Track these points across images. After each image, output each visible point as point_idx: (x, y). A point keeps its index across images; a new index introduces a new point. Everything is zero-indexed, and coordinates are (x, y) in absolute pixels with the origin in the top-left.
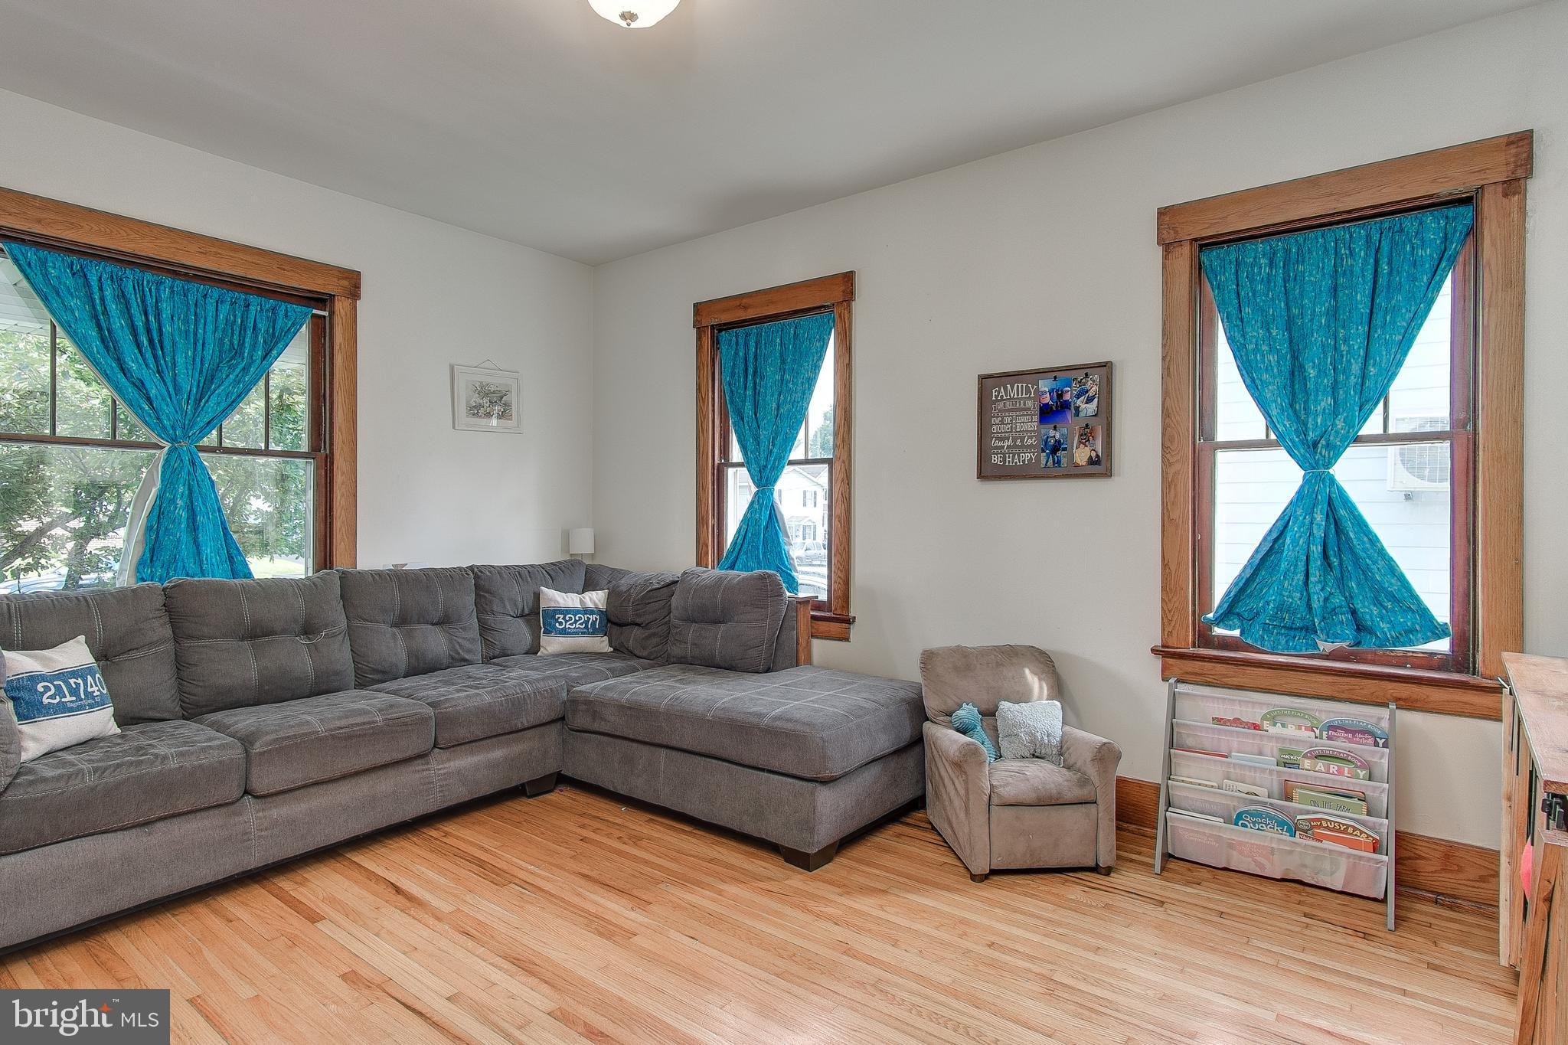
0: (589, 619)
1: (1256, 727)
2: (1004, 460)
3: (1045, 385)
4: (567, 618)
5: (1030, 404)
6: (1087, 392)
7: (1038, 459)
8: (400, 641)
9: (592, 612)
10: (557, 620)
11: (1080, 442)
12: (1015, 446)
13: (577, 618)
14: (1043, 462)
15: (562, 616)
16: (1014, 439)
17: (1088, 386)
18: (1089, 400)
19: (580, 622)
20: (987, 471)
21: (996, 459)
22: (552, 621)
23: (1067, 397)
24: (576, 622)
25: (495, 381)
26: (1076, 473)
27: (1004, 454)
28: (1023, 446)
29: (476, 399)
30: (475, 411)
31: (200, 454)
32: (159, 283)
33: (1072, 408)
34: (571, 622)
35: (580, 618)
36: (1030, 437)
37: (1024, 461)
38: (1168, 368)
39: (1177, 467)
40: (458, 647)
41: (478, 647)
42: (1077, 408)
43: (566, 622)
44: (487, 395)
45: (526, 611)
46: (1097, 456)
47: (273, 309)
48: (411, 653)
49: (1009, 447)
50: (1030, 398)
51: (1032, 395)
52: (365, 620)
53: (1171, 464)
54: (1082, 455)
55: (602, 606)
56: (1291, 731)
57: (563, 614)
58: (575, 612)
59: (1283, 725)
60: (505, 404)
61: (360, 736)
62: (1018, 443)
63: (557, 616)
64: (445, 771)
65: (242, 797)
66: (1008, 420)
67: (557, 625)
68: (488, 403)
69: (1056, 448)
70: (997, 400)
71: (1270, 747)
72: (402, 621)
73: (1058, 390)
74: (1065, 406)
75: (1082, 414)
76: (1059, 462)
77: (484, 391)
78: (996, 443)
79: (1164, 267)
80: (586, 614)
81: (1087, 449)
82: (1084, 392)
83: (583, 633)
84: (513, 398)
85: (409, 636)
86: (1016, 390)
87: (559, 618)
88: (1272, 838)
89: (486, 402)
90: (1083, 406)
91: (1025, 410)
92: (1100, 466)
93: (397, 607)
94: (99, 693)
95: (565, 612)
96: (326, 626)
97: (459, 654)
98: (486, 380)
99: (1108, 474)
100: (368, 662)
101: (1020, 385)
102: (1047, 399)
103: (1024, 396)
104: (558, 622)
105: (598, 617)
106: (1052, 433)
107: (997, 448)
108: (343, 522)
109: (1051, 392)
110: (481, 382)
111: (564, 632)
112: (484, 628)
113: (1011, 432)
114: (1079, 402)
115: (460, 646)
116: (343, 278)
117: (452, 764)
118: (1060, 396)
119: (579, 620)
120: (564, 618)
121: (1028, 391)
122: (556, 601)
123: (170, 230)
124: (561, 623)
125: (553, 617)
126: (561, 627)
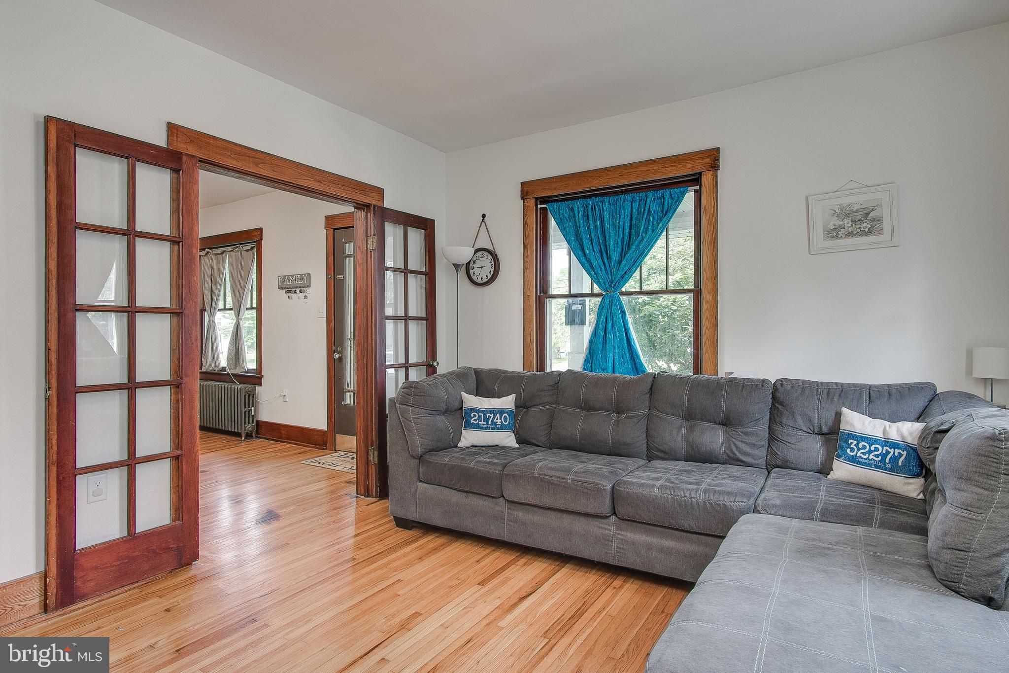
0: (888, 452)
4: (860, 446)
8: (683, 431)
9: (895, 446)
10: (849, 446)
13: (872, 448)
15: (855, 442)
19: (876, 453)
22: (845, 445)
24: (870, 452)
25: (858, 200)
29: (835, 222)
30: (833, 233)
31: (621, 297)
32: (603, 202)
34: (863, 451)
35: (876, 449)
40: (734, 448)
41: (762, 452)
43: (859, 449)
44: (847, 215)
45: (825, 430)
47: (663, 195)
48: (688, 442)
52: (658, 411)
55: (912, 440)
57: (857, 440)
58: (872, 441)
60: (873, 220)
61: (556, 485)
63: (850, 441)
64: (622, 537)
65: (499, 498)
67: (848, 450)
68: (851, 223)
72: (691, 416)
77: (845, 213)
80: (886, 445)
83: (876, 467)
84: (885, 213)
85: (691, 429)
87: (852, 443)
89: (847, 223)
93: (685, 404)
94: (500, 423)
95: (861, 438)
96: (629, 410)
97: (734, 453)
98: (846, 201)
100: (654, 442)
104: (850, 448)
105: (905, 453)
108: (707, 339)
110: (841, 205)
111: (854, 460)
112: (773, 438)
115: (737, 447)
116: (706, 157)
117: (629, 534)
119: (875, 451)
120: (857, 445)
122: (853, 426)
123: (605, 169)
124: (852, 450)
125: (846, 441)
126: (852, 454)
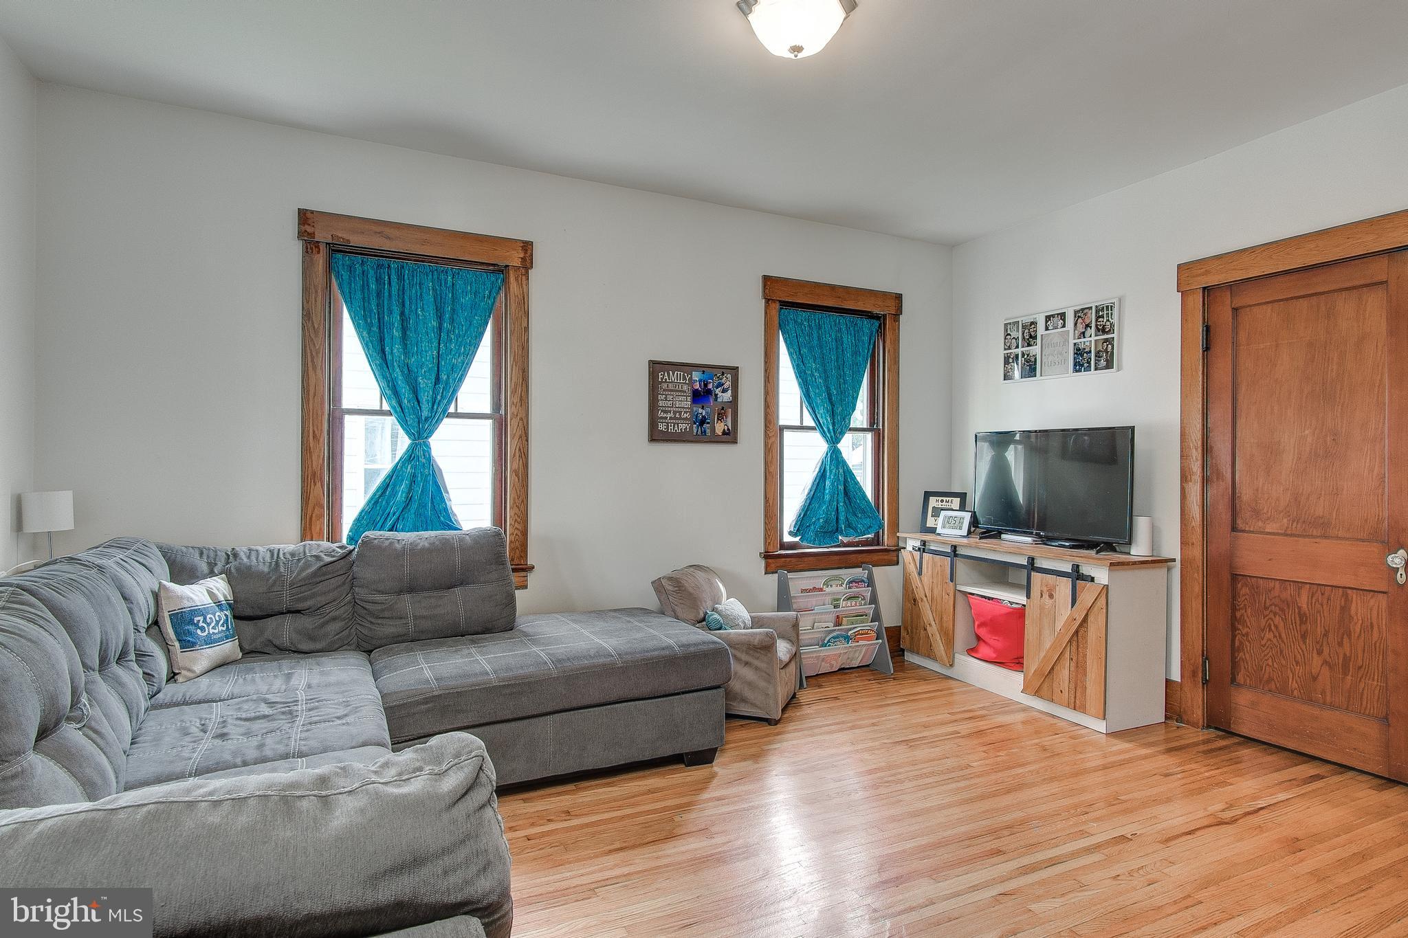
0: (226, 616)
1: (821, 590)
2: (668, 428)
3: (696, 376)
4: (208, 620)
5: (685, 388)
6: (723, 385)
7: (691, 428)
9: (225, 607)
10: (197, 625)
11: (718, 419)
12: (675, 418)
14: (695, 431)
15: (201, 618)
16: (675, 413)
17: (723, 381)
18: (724, 391)
19: (223, 621)
20: (656, 436)
21: (661, 427)
22: (191, 628)
23: (710, 386)
24: (218, 622)
26: (715, 440)
27: (667, 423)
28: (680, 418)
33: (713, 394)
34: (212, 624)
35: (221, 616)
36: (686, 412)
37: (681, 429)
38: (768, 378)
39: (773, 439)
42: (716, 395)
43: (208, 625)
46: (728, 429)
49: (671, 418)
50: (685, 383)
51: (687, 382)
53: (770, 438)
54: (720, 428)
56: (834, 589)
57: (202, 615)
59: (831, 586)
62: (677, 416)
63: (196, 619)
66: (670, 398)
67: (199, 632)
69: (703, 422)
70: (662, 382)
71: (828, 599)
73: (704, 381)
74: (709, 392)
75: (719, 400)
76: (705, 431)
78: (661, 414)
79: (766, 313)
80: (222, 610)
81: (722, 424)
82: (720, 385)
83: (227, 637)
86: (675, 376)
87: (198, 621)
88: (840, 648)
90: (720, 394)
91: (680, 391)
92: (730, 437)
99: (735, 441)
101: (679, 373)
102: (697, 386)
103: (681, 381)
104: (199, 628)
106: (700, 411)
107: (662, 418)
109: (700, 381)
111: (210, 641)
113: (672, 407)
114: (717, 391)
118: (706, 385)
119: (221, 619)
120: (205, 621)
121: (684, 378)
122: (189, 599)
124: (203, 629)
125: (191, 622)
126: (205, 634)
